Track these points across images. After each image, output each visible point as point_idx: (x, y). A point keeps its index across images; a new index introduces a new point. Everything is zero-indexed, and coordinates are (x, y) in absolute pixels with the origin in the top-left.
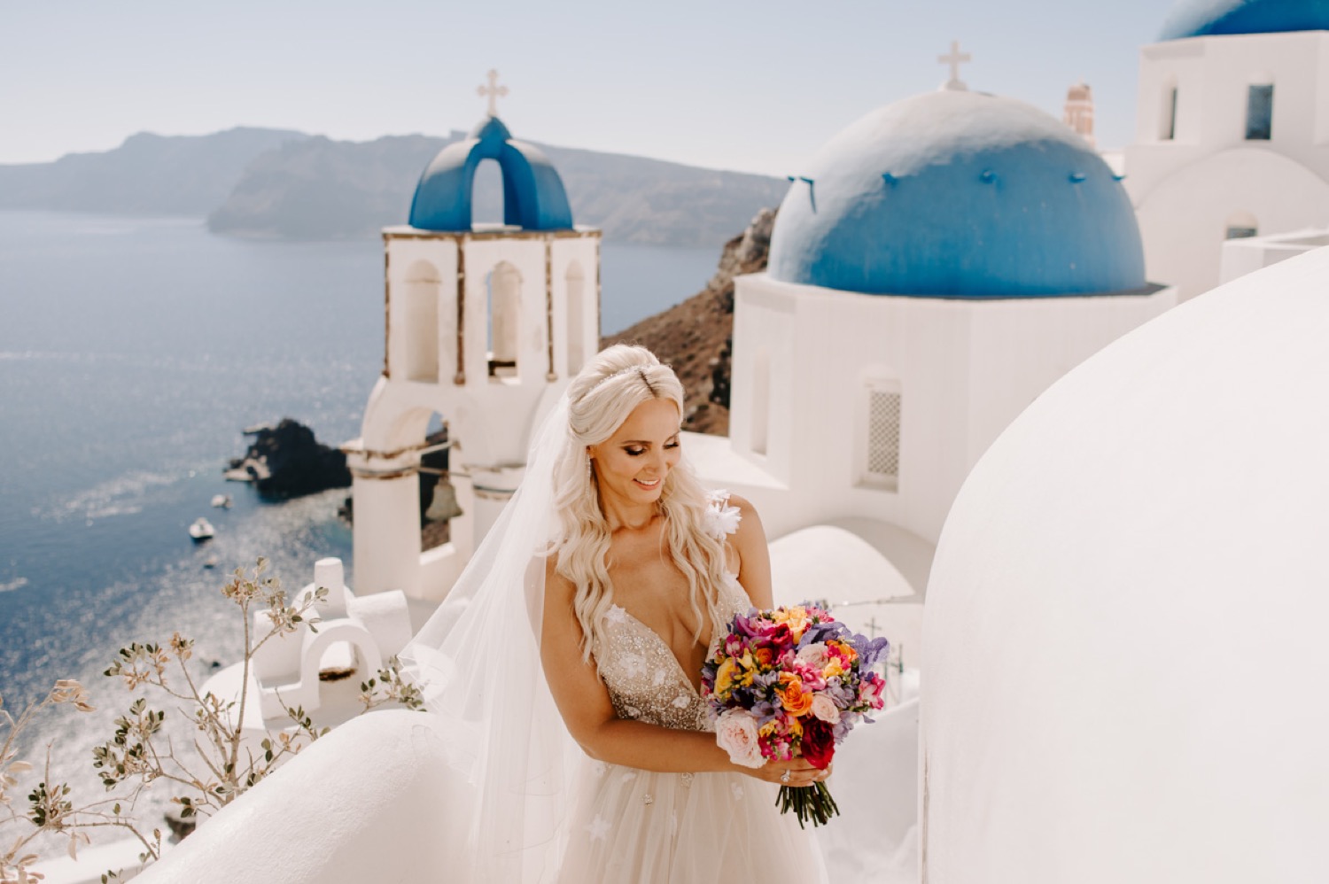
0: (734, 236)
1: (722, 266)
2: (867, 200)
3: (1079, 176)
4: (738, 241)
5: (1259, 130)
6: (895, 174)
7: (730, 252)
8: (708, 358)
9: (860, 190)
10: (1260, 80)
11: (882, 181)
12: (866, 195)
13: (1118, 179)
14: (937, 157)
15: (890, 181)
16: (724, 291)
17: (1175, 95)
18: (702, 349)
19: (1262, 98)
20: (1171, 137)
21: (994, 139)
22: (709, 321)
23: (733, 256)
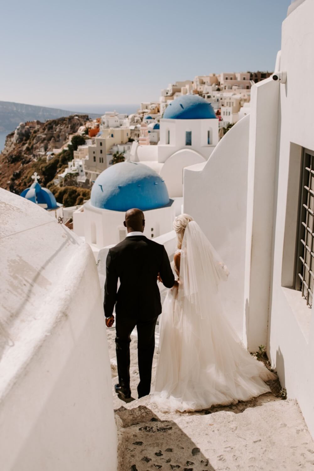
0: (10, 133)
1: (6, 145)
2: (115, 191)
3: (156, 183)
4: (12, 134)
5: (189, 143)
6: (120, 186)
7: (9, 139)
8: (6, 181)
9: (113, 189)
10: (189, 130)
11: (118, 188)
12: (115, 190)
13: (163, 181)
14: (128, 182)
15: (120, 188)
16: (9, 154)
17: (169, 132)
18: (3, 178)
19: (189, 135)
20: (169, 143)
21: (139, 177)
22: (4, 167)
23: (10, 141)
